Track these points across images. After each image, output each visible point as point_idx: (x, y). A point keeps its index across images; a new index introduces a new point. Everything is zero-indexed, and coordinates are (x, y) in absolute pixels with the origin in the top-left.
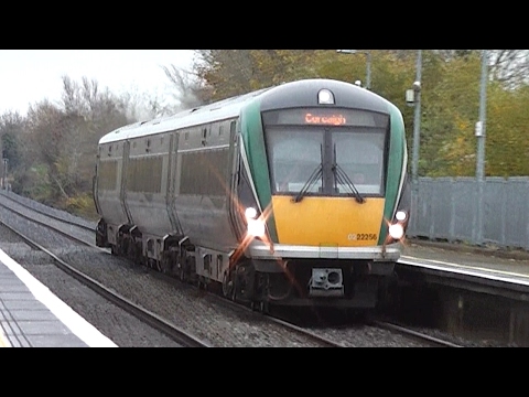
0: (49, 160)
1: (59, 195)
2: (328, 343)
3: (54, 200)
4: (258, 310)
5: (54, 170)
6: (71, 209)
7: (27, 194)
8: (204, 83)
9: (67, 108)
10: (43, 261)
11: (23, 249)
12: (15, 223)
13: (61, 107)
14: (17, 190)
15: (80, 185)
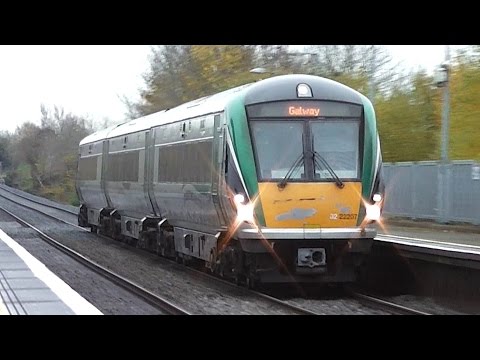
0: (31, 162)
1: (39, 186)
2: (302, 311)
3: (35, 190)
4: (243, 285)
5: (35, 169)
6: (48, 196)
7: (16, 186)
8: (144, 102)
9: (43, 125)
10: (32, 236)
11: (15, 227)
12: (8, 207)
13: (39, 124)
14: (9, 183)
15: (54, 179)
